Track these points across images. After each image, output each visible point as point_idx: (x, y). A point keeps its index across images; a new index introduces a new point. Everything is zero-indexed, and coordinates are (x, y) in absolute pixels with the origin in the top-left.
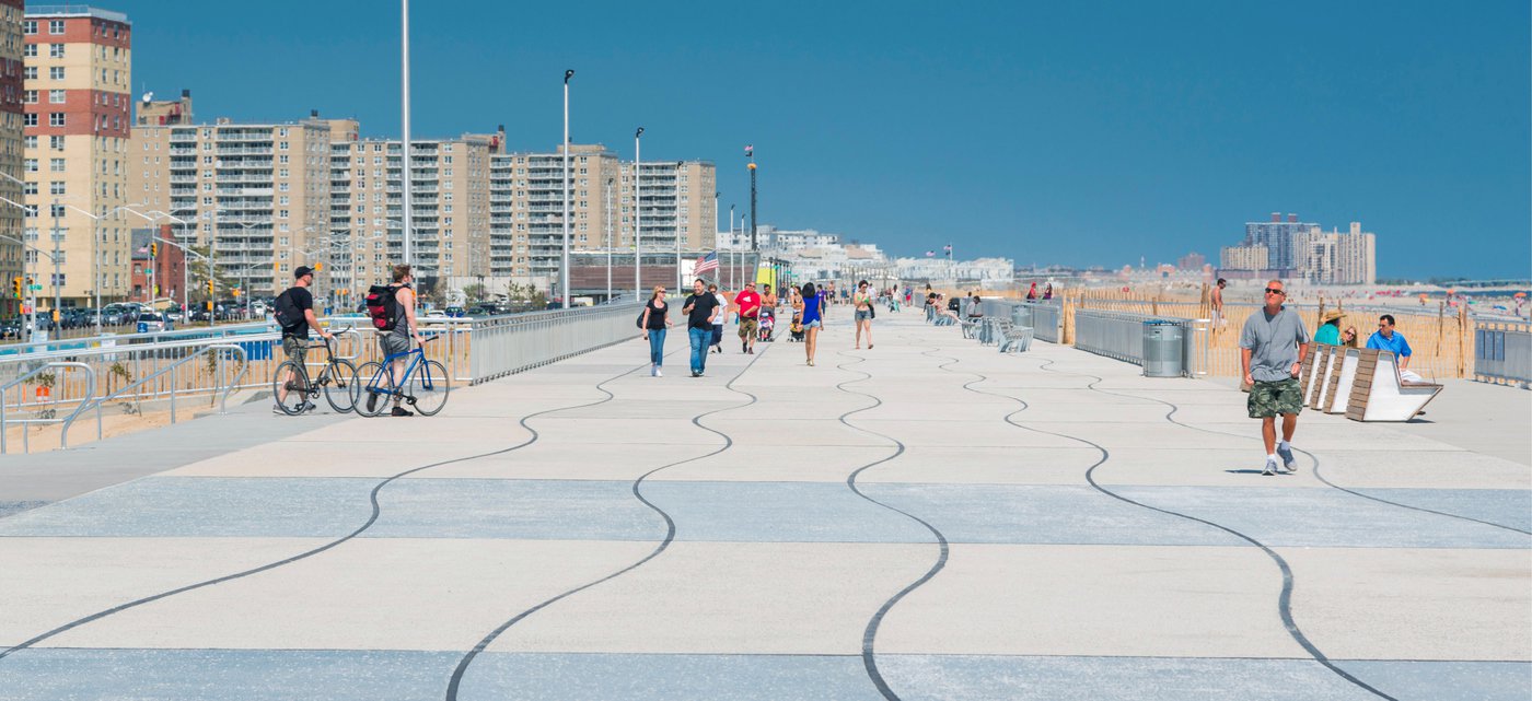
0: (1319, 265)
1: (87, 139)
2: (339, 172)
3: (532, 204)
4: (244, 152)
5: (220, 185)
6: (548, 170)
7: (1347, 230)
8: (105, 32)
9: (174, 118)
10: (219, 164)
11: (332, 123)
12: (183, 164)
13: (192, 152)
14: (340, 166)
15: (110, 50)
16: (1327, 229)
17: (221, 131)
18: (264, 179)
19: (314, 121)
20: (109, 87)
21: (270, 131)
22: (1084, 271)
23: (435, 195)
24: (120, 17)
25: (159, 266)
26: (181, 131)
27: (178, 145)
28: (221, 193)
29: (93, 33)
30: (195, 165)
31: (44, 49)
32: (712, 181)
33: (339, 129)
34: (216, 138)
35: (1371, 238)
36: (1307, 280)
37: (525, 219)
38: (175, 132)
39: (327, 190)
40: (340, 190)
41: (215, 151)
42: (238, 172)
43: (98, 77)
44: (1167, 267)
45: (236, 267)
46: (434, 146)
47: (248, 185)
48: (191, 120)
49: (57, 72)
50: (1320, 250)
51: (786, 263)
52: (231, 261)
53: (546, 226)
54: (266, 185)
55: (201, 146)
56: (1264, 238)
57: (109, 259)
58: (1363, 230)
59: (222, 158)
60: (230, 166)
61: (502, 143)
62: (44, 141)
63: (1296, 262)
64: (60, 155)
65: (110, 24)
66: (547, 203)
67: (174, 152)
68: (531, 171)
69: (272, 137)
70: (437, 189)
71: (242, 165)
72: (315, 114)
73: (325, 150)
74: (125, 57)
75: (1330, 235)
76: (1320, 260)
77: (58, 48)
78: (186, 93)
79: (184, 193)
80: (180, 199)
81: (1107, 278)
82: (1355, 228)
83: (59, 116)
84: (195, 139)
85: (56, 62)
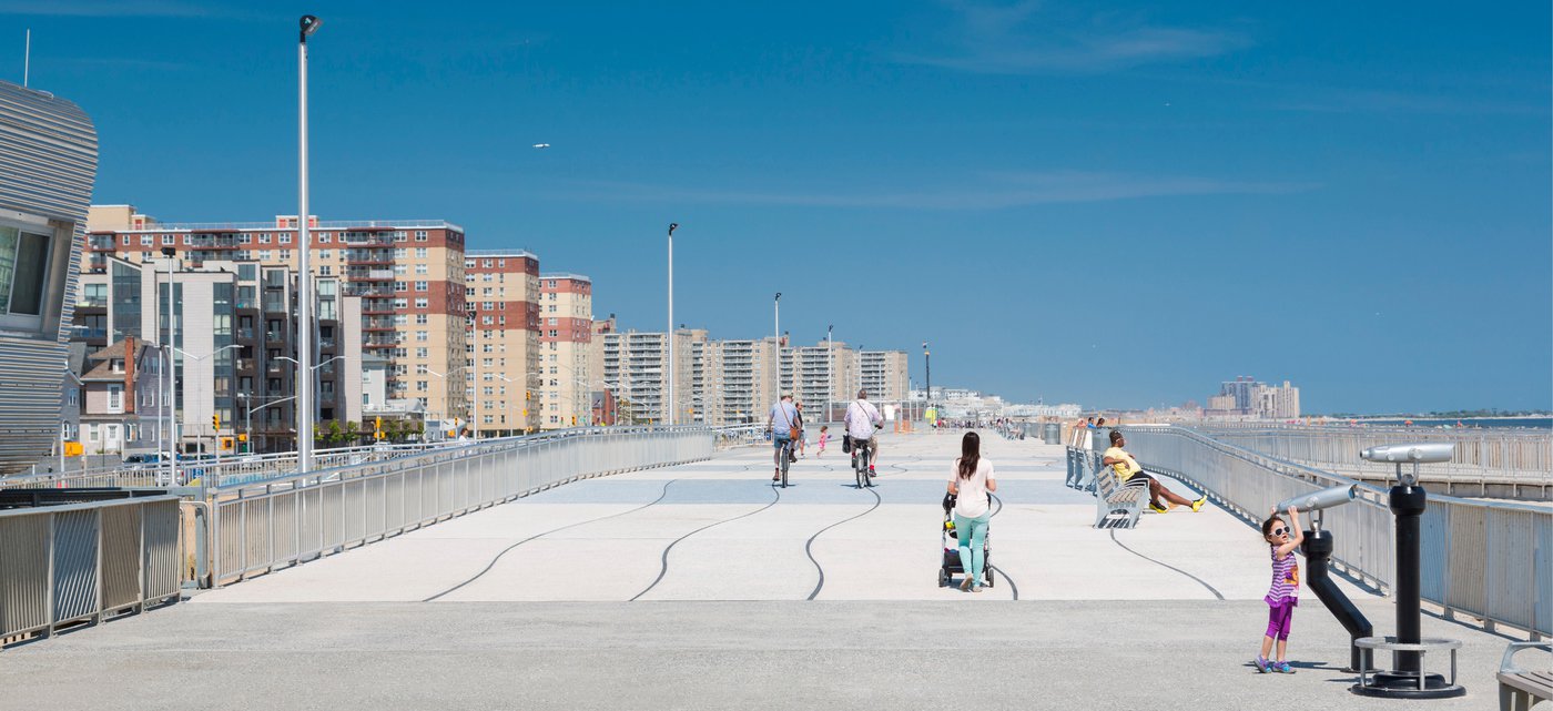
0: (1266, 406)
1: (569, 343)
2: (697, 359)
3: (805, 375)
4: (645, 348)
5: (631, 367)
6: (813, 356)
7: (1282, 385)
8: (579, 286)
9: (607, 329)
10: (631, 355)
11: (693, 331)
12: (611, 356)
13: (616, 349)
14: (697, 355)
15: (580, 296)
16: (1270, 385)
17: (632, 337)
18: (656, 363)
19: (683, 330)
20: (580, 316)
21: (659, 336)
22: (1125, 412)
23: (750, 371)
24: (585, 278)
25: (604, 412)
26: (610, 337)
27: (609, 345)
28: (632, 371)
29: (571, 287)
30: (618, 356)
31: (546, 296)
32: (906, 362)
33: (697, 335)
34: (629, 340)
35: (1296, 390)
36: (1259, 415)
37: (800, 384)
38: (606, 337)
39: (691, 369)
40: (698, 369)
41: (629, 348)
42: (642, 359)
43: (575, 311)
44: (1174, 409)
45: (642, 412)
46: (750, 344)
47: (647, 367)
48: (615, 331)
49: (553, 308)
50: (1266, 397)
51: (942, 407)
52: (639, 409)
53: (813, 388)
54: (656, 367)
55: (621, 345)
56: (1233, 391)
57: (581, 408)
58: (1292, 386)
59: (632, 352)
60: (637, 356)
61: (787, 342)
62: (546, 345)
63: (1252, 405)
64: (555, 352)
65: (580, 282)
66: (813, 375)
67: (606, 349)
68: (804, 357)
69: (660, 340)
70: (752, 368)
71: (644, 356)
72: (683, 326)
73: (690, 347)
74: (588, 299)
75: (1272, 389)
76: (1265, 404)
77: (553, 295)
78: (613, 316)
79: (611, 372)
80: (610, 375)
81: (1140, 415)
82: (1287, 385)
83: (554, 332)
84: (618, 341)
85: (553, 303)
